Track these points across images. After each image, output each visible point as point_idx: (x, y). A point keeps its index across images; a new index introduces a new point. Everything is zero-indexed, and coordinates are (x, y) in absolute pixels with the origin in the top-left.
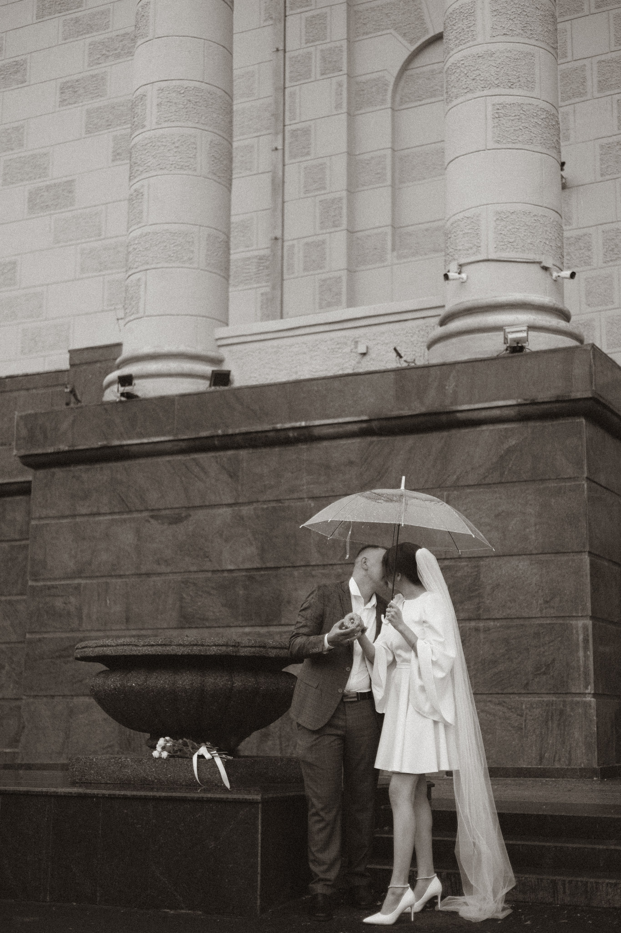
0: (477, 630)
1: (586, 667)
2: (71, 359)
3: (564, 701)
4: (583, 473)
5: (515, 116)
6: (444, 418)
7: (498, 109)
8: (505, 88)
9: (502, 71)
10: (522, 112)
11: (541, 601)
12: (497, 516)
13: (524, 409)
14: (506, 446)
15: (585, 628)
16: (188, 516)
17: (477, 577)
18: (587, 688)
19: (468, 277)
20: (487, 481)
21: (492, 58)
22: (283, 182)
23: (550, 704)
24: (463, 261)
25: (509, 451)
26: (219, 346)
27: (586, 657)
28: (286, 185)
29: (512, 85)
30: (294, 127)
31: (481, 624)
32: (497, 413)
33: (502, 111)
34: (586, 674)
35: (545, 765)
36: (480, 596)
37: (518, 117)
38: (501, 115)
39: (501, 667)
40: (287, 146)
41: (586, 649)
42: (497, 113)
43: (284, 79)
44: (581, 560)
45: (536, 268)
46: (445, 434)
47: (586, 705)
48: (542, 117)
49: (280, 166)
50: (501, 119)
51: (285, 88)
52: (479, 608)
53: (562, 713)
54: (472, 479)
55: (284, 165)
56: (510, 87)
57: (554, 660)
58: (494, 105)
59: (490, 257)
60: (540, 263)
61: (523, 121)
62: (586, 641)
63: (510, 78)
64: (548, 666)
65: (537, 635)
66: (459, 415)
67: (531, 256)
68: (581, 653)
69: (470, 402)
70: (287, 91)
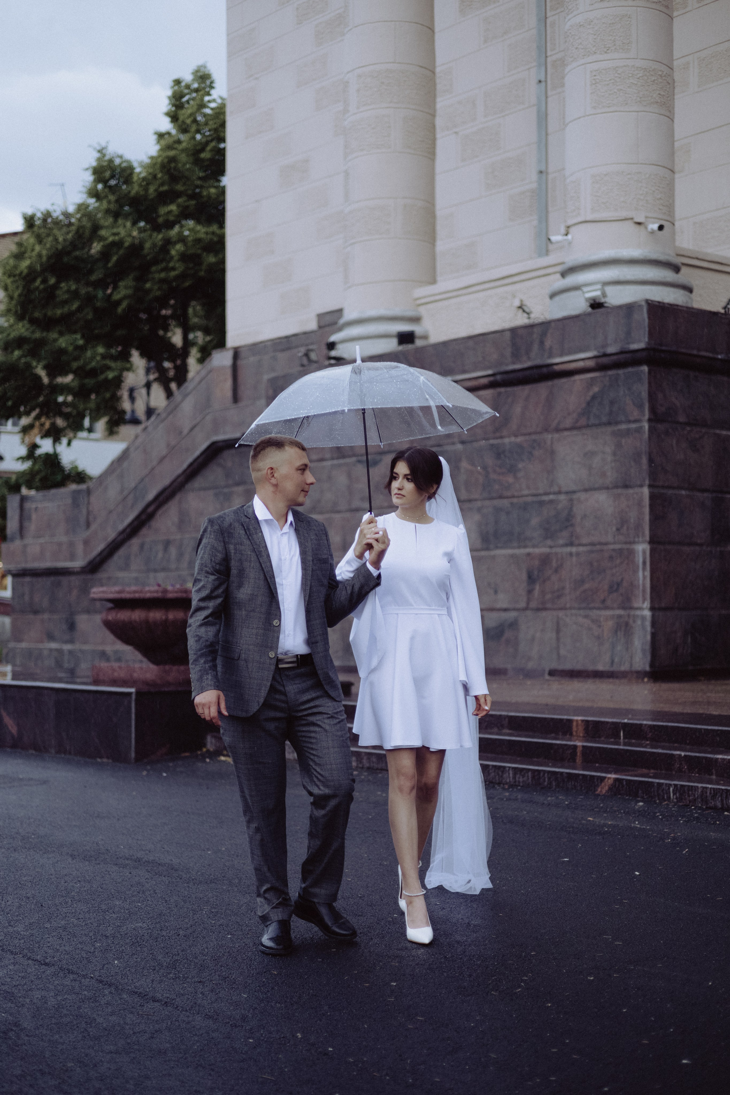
0: (571, 554)
1: (644, 585)
2: (319, 322)
3: (629, 616)
4: (644, 415)
5: (610, 80)
6: (545, 370)
7: (595, 76)
8: (601, 54)
9: (599, 38)
10: (617, 75)
11: (614, 529)
12: (585, 455)
13: (600, 360)
14: (591, 393)
15: (644, 552)
16: (381, 460)
17: (571, 509)
18: (643, 602)
19: (572, 238)
20: (579, 424)
21: (591, 26)
22: (546, 115)
23: (620, 617)
24: (570, 222)
25: (594, 397)
26: (419, 305)
27: (644, 577)
28: (549, 117)
29: (608, 50)
30: (554, 58)
31: (574, 550)
32: (581, 364)
33: (598, 77)
34: (644, 591)
35: (615, 668)
36: (572, 525)
37: (613, 81)
38: (598, 81)
39: (587, 586)
40: (549, 77)
41: (644, 569)
42: (594, 79)
43: (546, 9)
44: (642, 493)
45: (629, 224)
46: (550, 383)
47: (643, 618)
48: (639, 76)
49: (544, 98)
50: (597, 85)
51: (546, 18)
52: (572, 536)
53: (627, 624)
54: (568, 422)
55: (547, 97)
56: (606, 52)
57: (622, 580)
58: (591, 72)
59: (588, 219)
60: (632, 219)
61: (618, 84)
62: (644, 563)
63: (606, 43)
64: (618, 585)
65: (611, 558)
66: (556, 368)
67: (624, 214)
68: (641, 574)
69: (561, 355)
70: (548, 21)
